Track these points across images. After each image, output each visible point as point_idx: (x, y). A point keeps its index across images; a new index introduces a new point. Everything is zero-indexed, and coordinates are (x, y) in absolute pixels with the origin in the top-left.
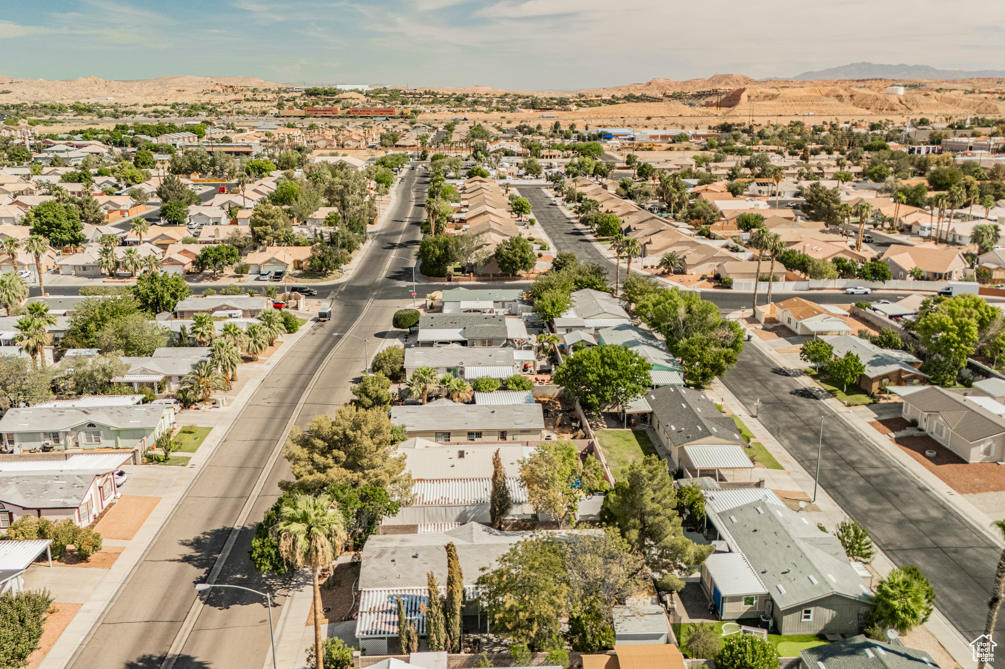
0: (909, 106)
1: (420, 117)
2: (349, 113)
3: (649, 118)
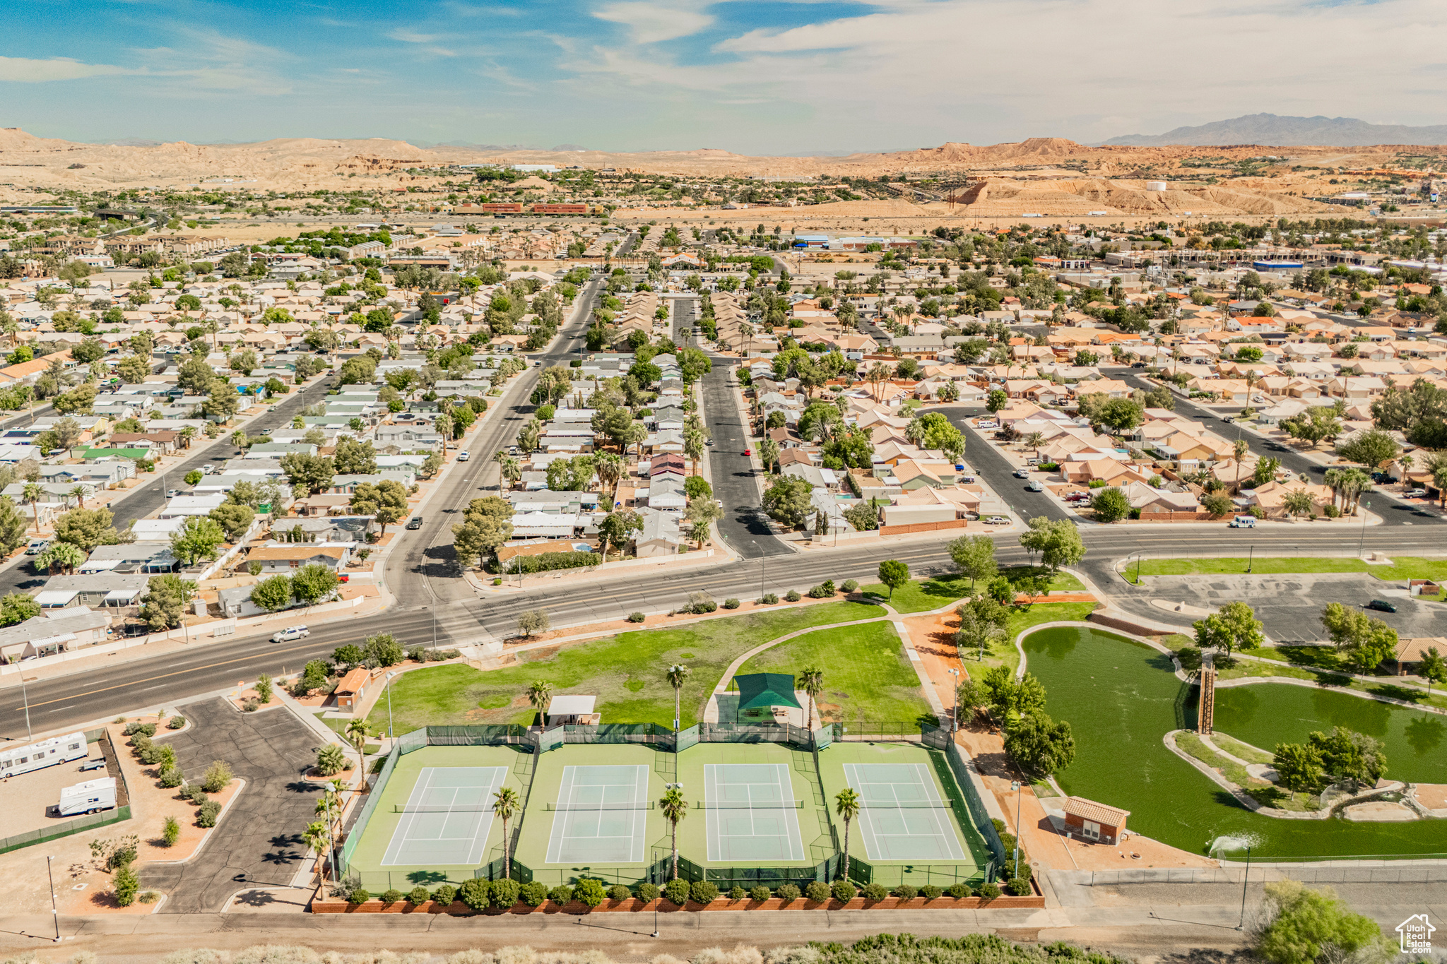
1: (615, 214)
2: (533, 210)
3: (865, 219)
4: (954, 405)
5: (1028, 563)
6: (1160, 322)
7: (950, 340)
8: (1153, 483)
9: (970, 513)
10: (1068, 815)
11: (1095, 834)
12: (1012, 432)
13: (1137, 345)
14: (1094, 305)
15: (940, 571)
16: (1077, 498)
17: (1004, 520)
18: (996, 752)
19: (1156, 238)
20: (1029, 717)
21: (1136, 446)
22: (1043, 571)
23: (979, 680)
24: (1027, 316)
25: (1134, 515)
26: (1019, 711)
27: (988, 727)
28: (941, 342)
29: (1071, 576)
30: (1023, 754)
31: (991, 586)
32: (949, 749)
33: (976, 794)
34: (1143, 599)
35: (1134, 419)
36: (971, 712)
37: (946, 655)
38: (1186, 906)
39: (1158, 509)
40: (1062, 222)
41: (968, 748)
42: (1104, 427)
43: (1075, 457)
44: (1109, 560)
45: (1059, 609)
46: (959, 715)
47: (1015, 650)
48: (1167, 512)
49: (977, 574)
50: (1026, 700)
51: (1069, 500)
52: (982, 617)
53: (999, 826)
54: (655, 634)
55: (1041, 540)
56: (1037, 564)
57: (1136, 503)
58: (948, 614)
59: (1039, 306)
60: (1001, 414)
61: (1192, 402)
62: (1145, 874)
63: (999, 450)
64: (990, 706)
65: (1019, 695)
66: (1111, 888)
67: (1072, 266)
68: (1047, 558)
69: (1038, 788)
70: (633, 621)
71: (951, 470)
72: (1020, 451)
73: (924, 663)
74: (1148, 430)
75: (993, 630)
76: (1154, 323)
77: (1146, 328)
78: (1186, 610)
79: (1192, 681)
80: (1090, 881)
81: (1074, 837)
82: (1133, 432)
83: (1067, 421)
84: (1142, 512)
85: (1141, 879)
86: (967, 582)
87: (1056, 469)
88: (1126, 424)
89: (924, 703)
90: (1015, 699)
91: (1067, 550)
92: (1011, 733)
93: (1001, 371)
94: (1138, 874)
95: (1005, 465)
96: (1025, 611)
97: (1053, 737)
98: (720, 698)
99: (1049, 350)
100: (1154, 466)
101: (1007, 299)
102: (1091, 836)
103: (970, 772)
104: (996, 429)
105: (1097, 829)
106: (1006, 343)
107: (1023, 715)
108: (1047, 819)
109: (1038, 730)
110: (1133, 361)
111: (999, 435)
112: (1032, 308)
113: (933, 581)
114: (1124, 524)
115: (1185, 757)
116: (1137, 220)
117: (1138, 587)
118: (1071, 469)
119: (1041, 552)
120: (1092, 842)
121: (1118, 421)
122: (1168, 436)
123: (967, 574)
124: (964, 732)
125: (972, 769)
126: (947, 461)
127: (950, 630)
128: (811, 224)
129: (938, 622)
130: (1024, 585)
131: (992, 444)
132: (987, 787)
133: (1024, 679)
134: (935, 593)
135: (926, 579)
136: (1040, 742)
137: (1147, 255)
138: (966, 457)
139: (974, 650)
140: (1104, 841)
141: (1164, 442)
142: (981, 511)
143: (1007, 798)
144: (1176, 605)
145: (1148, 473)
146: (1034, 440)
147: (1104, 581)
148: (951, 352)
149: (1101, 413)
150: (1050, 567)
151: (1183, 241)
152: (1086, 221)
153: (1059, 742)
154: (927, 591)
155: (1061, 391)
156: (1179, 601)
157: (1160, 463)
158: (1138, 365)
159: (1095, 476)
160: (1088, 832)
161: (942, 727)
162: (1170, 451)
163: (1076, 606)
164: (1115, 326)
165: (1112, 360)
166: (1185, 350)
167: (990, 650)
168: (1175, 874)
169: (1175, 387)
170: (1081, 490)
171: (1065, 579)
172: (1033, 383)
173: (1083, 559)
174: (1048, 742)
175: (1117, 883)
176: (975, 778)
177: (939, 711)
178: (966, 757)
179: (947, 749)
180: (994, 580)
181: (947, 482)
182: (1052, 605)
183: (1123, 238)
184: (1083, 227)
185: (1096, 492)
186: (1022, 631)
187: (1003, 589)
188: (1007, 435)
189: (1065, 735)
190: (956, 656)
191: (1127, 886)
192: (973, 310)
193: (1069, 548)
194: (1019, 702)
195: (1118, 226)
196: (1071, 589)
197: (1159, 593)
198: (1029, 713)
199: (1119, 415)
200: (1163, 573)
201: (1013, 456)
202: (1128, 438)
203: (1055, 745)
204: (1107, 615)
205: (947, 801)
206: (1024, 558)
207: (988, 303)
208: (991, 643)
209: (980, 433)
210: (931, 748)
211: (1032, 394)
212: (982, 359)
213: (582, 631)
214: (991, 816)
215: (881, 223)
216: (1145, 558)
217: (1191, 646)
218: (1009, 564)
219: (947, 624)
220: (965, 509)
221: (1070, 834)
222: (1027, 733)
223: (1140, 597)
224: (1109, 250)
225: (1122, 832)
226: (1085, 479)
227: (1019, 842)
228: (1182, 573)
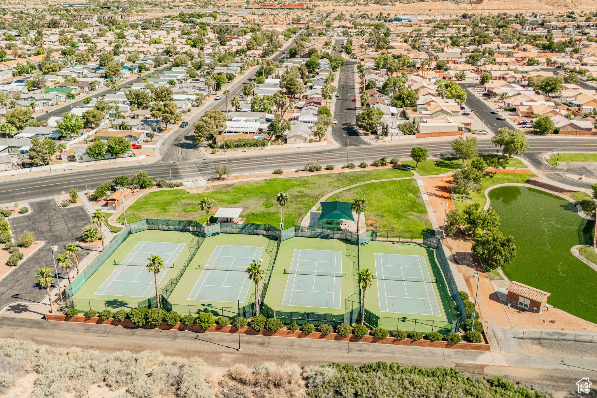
0: (576, 4)
1: (317, 9)
2: (281, 6)
3: (430, 10)
4: (463, 82)
5: (495, 153)
6: (571, 49)
7: (464, 55)
8: (567, 117)
9: (466, 128)
10: (509, 292)
11: (526, 306)
12: (492, 93)
13: (559, 58)
14: (538, 42)
15: (446, 155)
16: (525, 123)
17: (484, 132)
18: (467, 252)
19: (569, 17)
20: (489, 232)
21: (558, 100)
22: (503, 157)
23: (460, 212)
24: (504, 47)
25: (556, 132)
26: (483, 229)
27: (464, 237)
28: (460, 56)
29: (518, 160)
30: (484, 254)
31: (473, 162)
32: (439, 248)
33: (451, 276)
34: (560, 173)
35: (558, 87)
36: (454, 228)
37: (444, 197)
38: (587, 358)
39: (570, 129)
40: (524, 12)
41: (450, 248)
42: (540, 91)
43: (524, 103)
44: (541, 153)
45: (511, 177)
46: (446, 230)
47: (484, 196)
48: (575, 130)
49: (466, 156)
50: (488, 223)
51: (520, 124)
52: (467, 177)
53: (464, 296)
54: (286, 180)
55: (504, 140)
56: (500, 154)
57: (557, 126)
58: (448, 177)
59: (510, 42)
60: (487, 85)
61: (588, 83)
62: (559, 334)
63: (485, 102)
64: (466, 226)
65: (484, 220)
66: (534, 342)
67: (527, 29)
68: (506, 150)
69: (491, 274)
70: (277, 174)
71: (458, 108)
72: (495, 102)
73: (430, 201)
74: (564, 93)
75: (472, 184)
76: (569, 49)
77: (564, 52)
78: (585, 179)
79: (589, 218)
80: (521, 336)
81: (512, 306)
82: (557, 94)
83: (521, 88)
84: (561, 130)
85: (556, 337)
86: (460, 161)
87: (514, 110)
88: (553, 90)
89: (428, 222)
90: (482, 222)
91: (518, 145)
92: (478, 241)
93: (488, 67)
94: (554, 334)
95: (487, 108)
96: (491, 177)
97: (503, 245)
98: (313, 214)
99: (514, 59)
100: (568, 110)
101: (494, 40)
102: (523, 306)
103: (449, 262)
104: (483, 92)
105: (528, 302)
106: (492, 56)
107: (485, 231)
108: (496, 294)
109: (494, 240)
110: (556, 65)
111: (485, 95)
112: (506, 43)
113: (441, 160)
114: (550, 136)
115: (585, 261)
116: (560, 11)
117: (557, 167)
118: (523, 109)
119: (503, 147)
120: (524, 310)
121: (549, 88)
122: (576, 96)
123: (460, 158)
124: (449, 239)
125: (451, 260)
126: (456, 104)
127: (448, 185)
128: (404, 12)
129: (442, 181)
130: (492, 162)
131: (481, 99)
132: (460, 272)
133: (488, 211)
134: (442, 166)
135: (438, 159)
136: (495, 247)
137: (565, 23)
138: (466, 104)
139: (460, 195)
140: (531, 310)
141: (574, 98)
142: (472, 128)
143: (471, 279)
144: (580, 177)
145: (565, 112)
146: (503, 97)
147: (537, 163)
148: (464, 60)
149: (540, 84)
150: (507, 155)
151: (584, 18)
152: (535, 12)
153: (507, 248)
154: (438, 165)
155: (519, 76)
156: (581, 175)
157: (571, 108)
158: (559, 67)
159: (535, 113)
160: (521, 304)
161: (436, 236)
162: (576, 103)
163: (520, 176)
164: (548, 51)
165: (545, 64)
166: (585, 60)
167: (470, 196)
168: (580, 335)
169: (579, 76)
170: (528, 120)
171: (515, 162)
172: (505, 72)
173: (527, 152)
174: (499, 247)
175: (540, 339)
176: (453, 266)
177: (436, 227)
178: (448, 254)
179: (437, 248)
180: (475, 159)
181: (455, 114)
182: (507, 174)
183: (553, 18)
184: (533, 14)
185: (534, 120)
186: (489, 187)
187: (480, 164)
188: (489, 95)
189: (511, 244)
190: (450, 198)
191: (546, 341)
192: (477, 44)
193: (519, 144)
194: (483, 224)
195: (551, 13)
196: (518, 167)
197: (569, 170)
198: (489, 230)
199: (550, 85)
200: (572, 161)
201: (491, 104)
202: (553, 97)
203: (504, 250)
204: (538, 181)
205: (434, 279)
206: (493, 151)
207: (485, 40)
208: (470, 192)
209: (476, 94)
210: (428, 247)
211: (504, 78)
212: (479, 63)
213: (249, 177)
214: (460, 290)
215: (437, 12)
216: (561, 153)
217: (589, 199)
218: (484, 154)
219: (446, 182)
220: (463, 126)
221: (509, 305)
222: (487, 241)
223: (558, 172)
224: (546, 22)
225: (545, 305)
226: (529, 114)
227: (476, 307)
228: (583, 161)
